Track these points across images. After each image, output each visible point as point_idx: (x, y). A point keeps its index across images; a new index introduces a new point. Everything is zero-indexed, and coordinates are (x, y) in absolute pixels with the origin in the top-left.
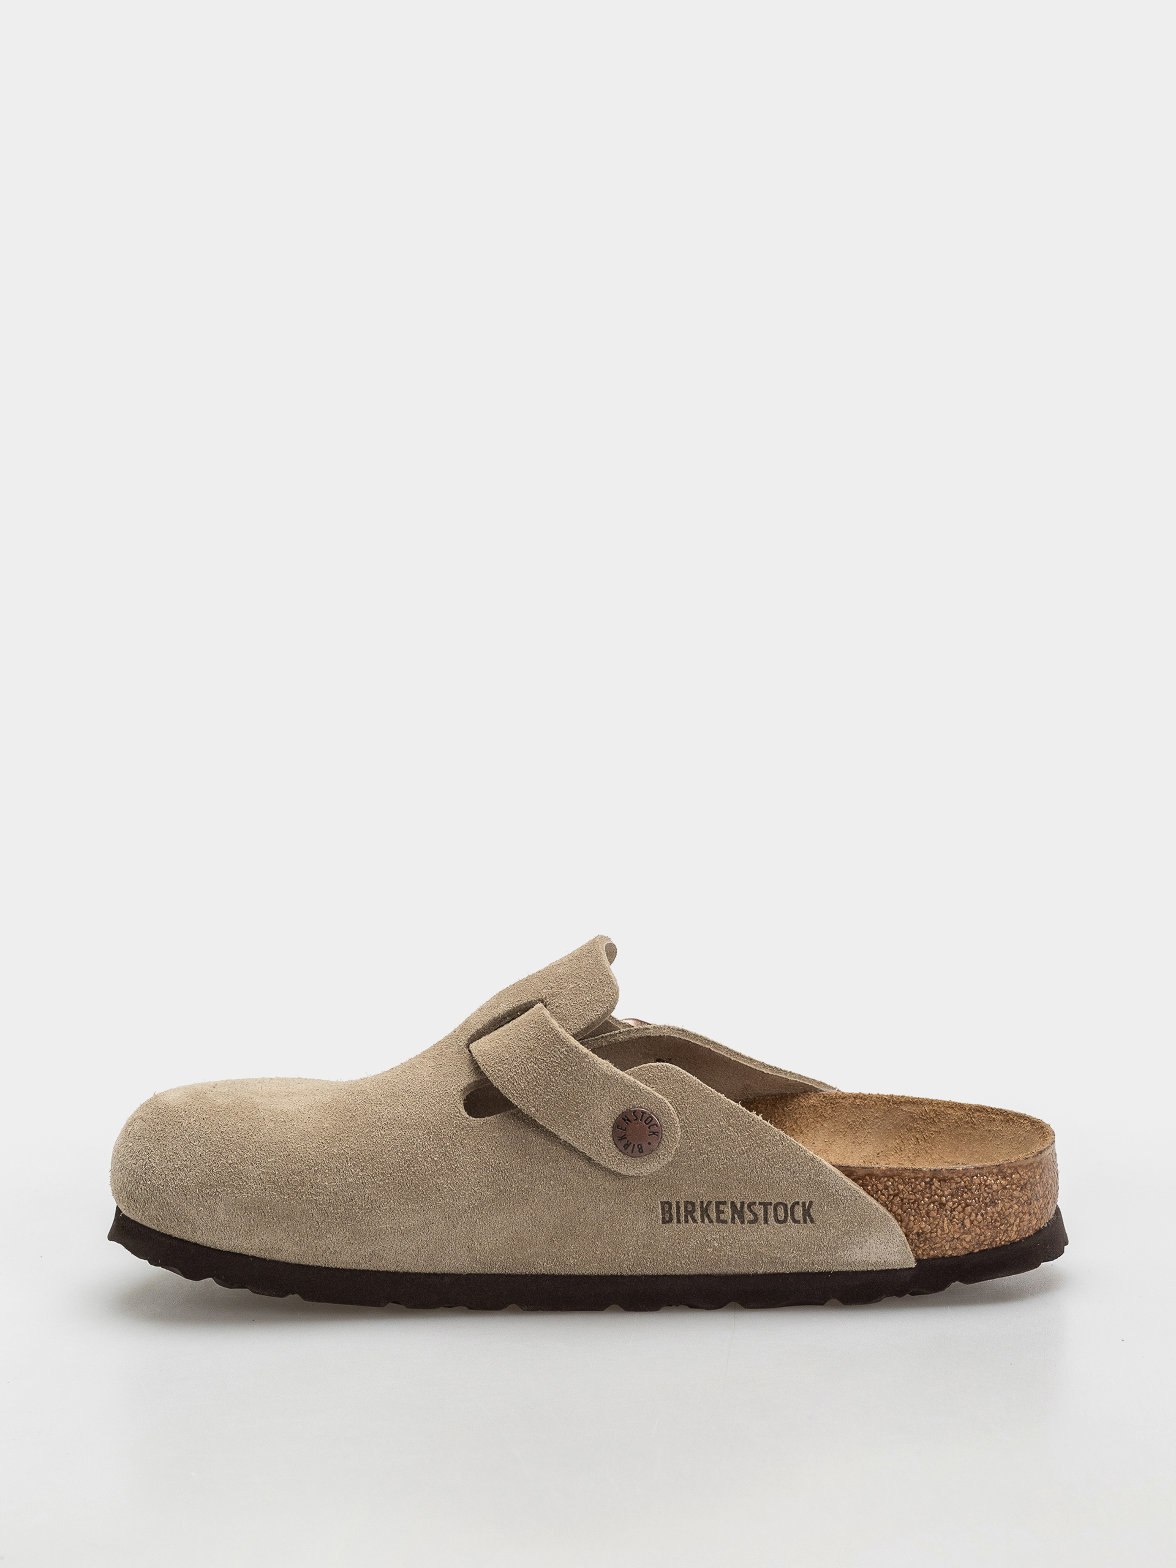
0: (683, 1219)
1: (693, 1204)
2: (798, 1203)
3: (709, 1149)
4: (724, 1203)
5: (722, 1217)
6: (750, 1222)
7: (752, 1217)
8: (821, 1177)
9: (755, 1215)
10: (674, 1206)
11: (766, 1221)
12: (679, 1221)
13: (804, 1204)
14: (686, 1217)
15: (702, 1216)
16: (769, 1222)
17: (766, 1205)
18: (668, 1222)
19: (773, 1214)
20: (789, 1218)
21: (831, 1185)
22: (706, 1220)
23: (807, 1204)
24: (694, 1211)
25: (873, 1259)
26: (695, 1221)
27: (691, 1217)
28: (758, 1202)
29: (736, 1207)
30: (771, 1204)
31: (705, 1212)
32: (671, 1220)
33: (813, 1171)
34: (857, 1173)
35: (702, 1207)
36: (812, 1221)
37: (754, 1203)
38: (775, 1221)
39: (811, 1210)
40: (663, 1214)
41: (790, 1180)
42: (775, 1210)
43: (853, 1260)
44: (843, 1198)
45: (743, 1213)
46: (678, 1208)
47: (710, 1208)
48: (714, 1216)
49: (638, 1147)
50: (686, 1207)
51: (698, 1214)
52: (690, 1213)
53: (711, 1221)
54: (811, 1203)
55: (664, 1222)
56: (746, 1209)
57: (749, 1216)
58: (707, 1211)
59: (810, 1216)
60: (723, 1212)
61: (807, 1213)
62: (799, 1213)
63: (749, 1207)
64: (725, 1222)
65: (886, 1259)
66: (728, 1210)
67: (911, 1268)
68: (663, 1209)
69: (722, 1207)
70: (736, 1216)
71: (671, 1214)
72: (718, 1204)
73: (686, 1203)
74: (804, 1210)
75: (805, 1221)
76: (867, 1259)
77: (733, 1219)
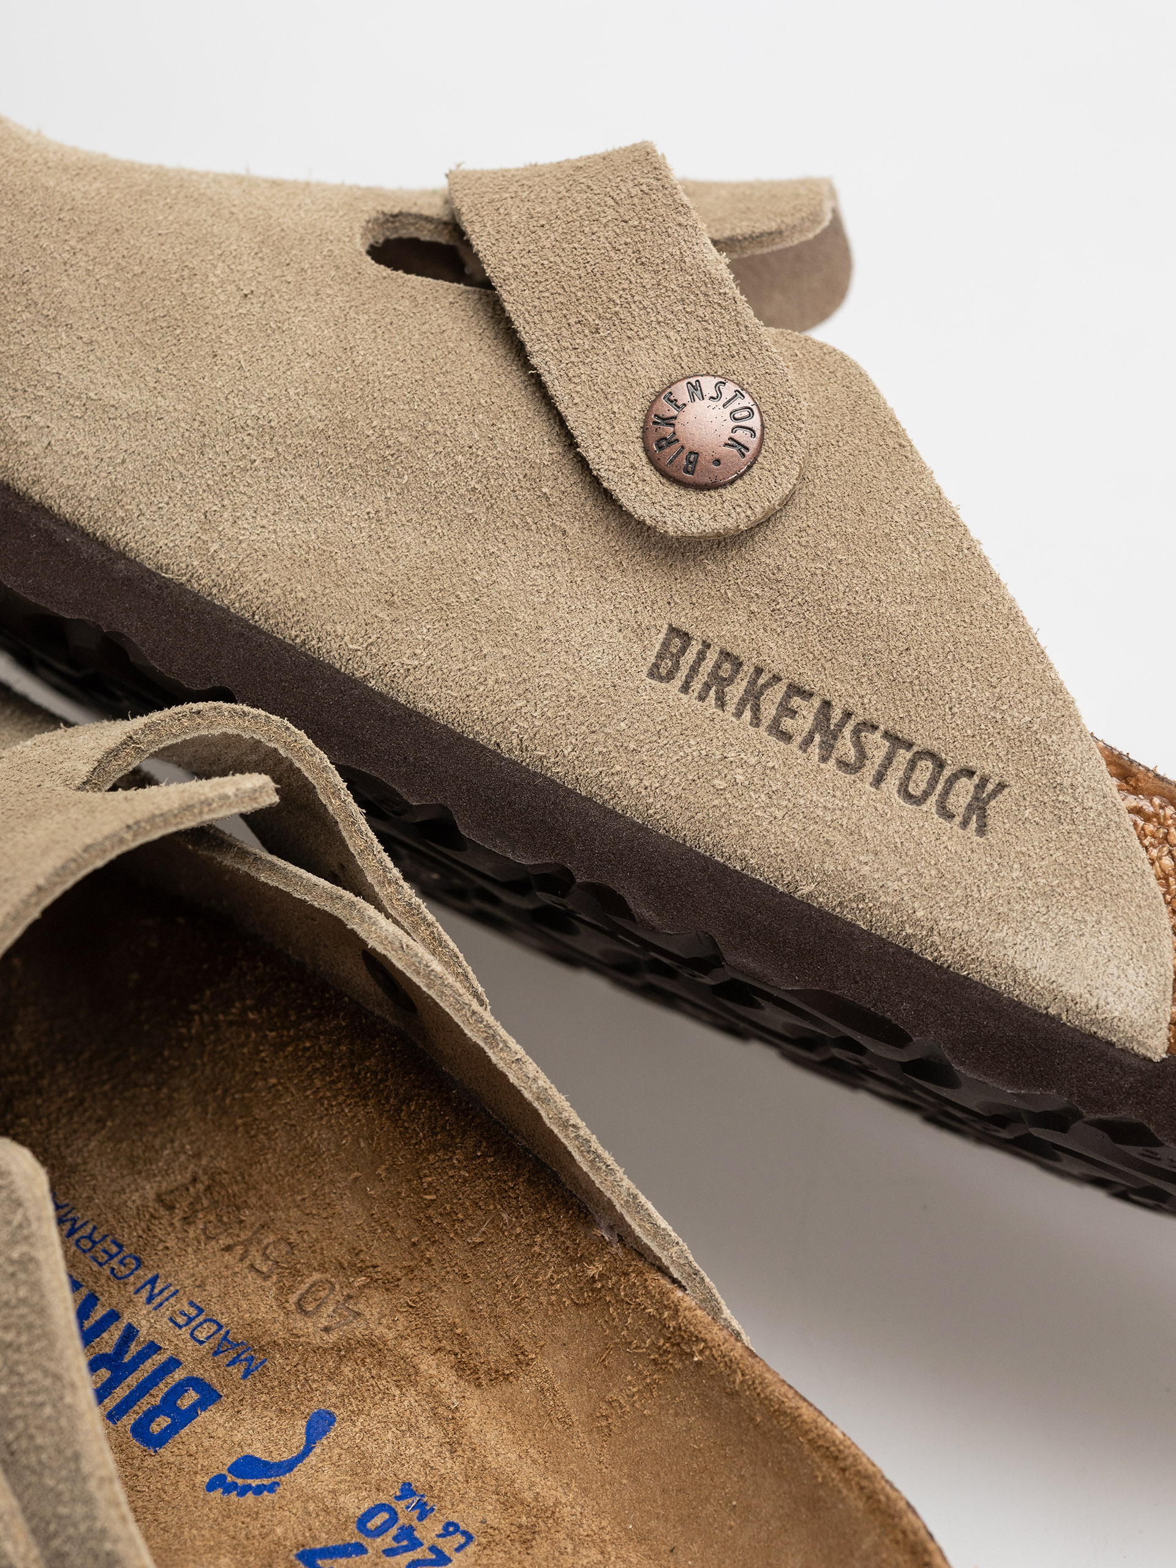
0: (697, 686)
1: (738, 664)
2: (970, 773)
3: (839, 557)
4: (808, 695)
5: (787, 724)
6: (842, 764)
7: (852, 755)
8: (1054, 737)
9: (862, 755)
10: (695, 648)
11: (879, 779)
12: (685, 688)
13: (984, 781)
14: (707, 686)
15: (743, 702)
16: (883, 785)
17: (896, 740)
18: (661, 679)
19: (900, 774)
20: (933, 798)
21: (1067, 767)
22: (747, 715)
23: (990, 787)
24: (730, 680)
25: (1074, 988)
26: (721, 703)
27: (717, 693)
28: (882, 727)
29: (828, 720)
30: (909, 746)
31: (753, 697)
32: (670, 676)
33: (1044, 716)
34: (1138, 780)
35: (753, 682)
36: (982, 830)
37: (875, 728)
38: (899, 792)
39: (993, 803)
40: (660, 656)
41: (981, 710)
42: (912, 765)
43: (1029, 966)
44: (1078, 809)
45: (835, 738)
46: (701, 657)
47: (769, 691)
48: (769, 711)
49: (688, 459)
50: (717, 666)
51: (736, 691)
52: (719, 682)
53: (756, 721)
54: (1001, 786)
55: (651, 675)
56: (847, 732)
57: (845, 747)
58: (757, 698)
59: (983, 816)
60: (793, 713)
61: (979, 807)
62: (963, 793)
63: (856, 732)
64: (786, 737)
65: (1102, 1002)
66: (807, 714)
67: (1150, 1060)
68: (665, 645)
69: (796, 701)
70: (817, 738)
71: (677, 666)
72: (795, 690)
73: (726, 655)
74: (976, 798)
75: (965, 824)
76: (1061, 981)
77: (808, 742)
